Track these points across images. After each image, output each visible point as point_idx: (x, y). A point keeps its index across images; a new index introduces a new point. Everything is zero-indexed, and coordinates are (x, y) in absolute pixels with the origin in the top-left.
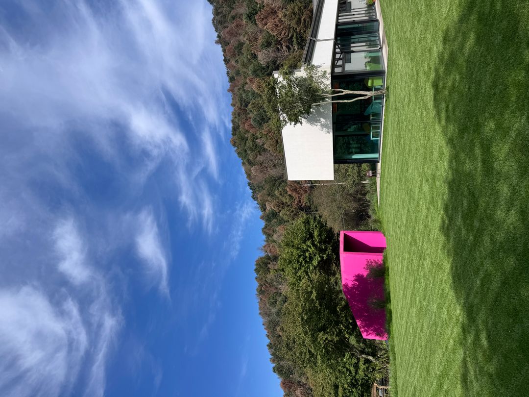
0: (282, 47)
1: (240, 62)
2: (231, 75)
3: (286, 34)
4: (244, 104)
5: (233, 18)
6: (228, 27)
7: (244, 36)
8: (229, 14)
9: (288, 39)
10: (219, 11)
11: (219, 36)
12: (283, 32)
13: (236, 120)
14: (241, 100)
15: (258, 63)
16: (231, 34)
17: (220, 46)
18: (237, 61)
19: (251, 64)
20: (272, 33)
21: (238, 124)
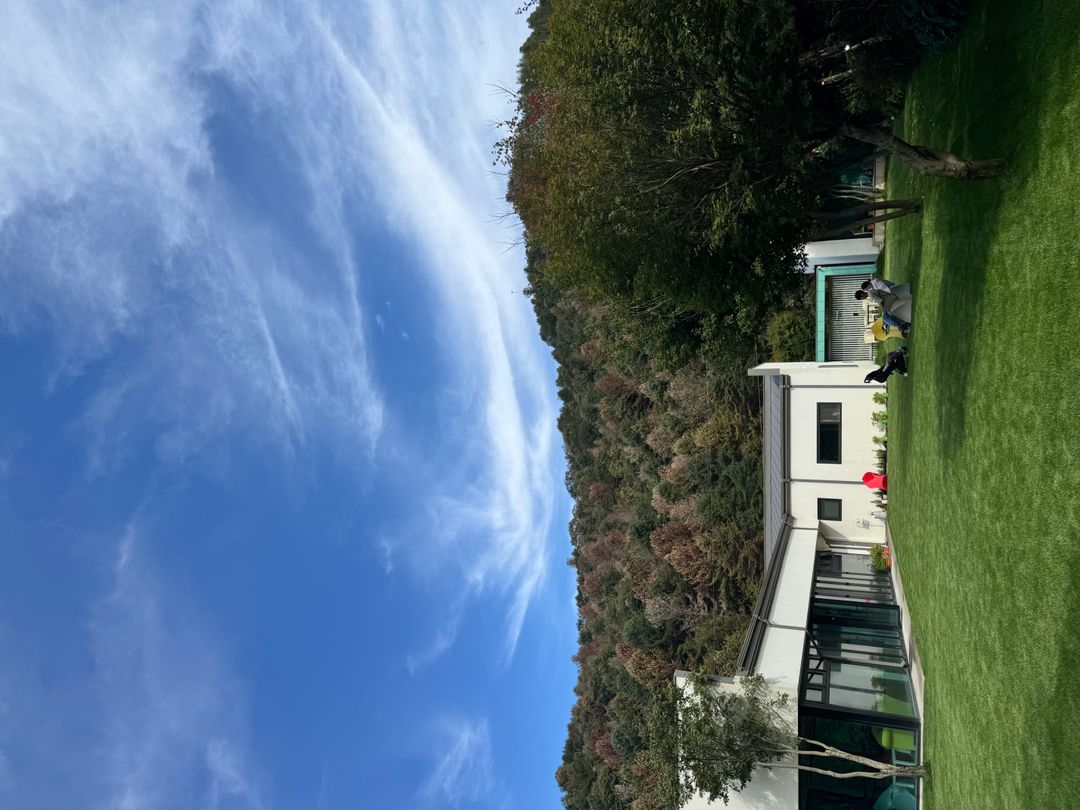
0: (695, 599)
1: (607, 608)
2: (585, 630)
3: (707, 577)
4: (601, 696)
5: (609, 527)
6: (595, 541)
7: (624, 564)
8: (602, 519)
9: (711, 587)
10: (586, 511)
11: (576, 553)
12: (700, 572)
13: (579, 727)
14: (597, 686)
15: (645, 620)
16: (600, 553)
17: (574, 570)
18: (601, 605)
19: (629, 619)
20: (678, 569)
21: (582, 737)
